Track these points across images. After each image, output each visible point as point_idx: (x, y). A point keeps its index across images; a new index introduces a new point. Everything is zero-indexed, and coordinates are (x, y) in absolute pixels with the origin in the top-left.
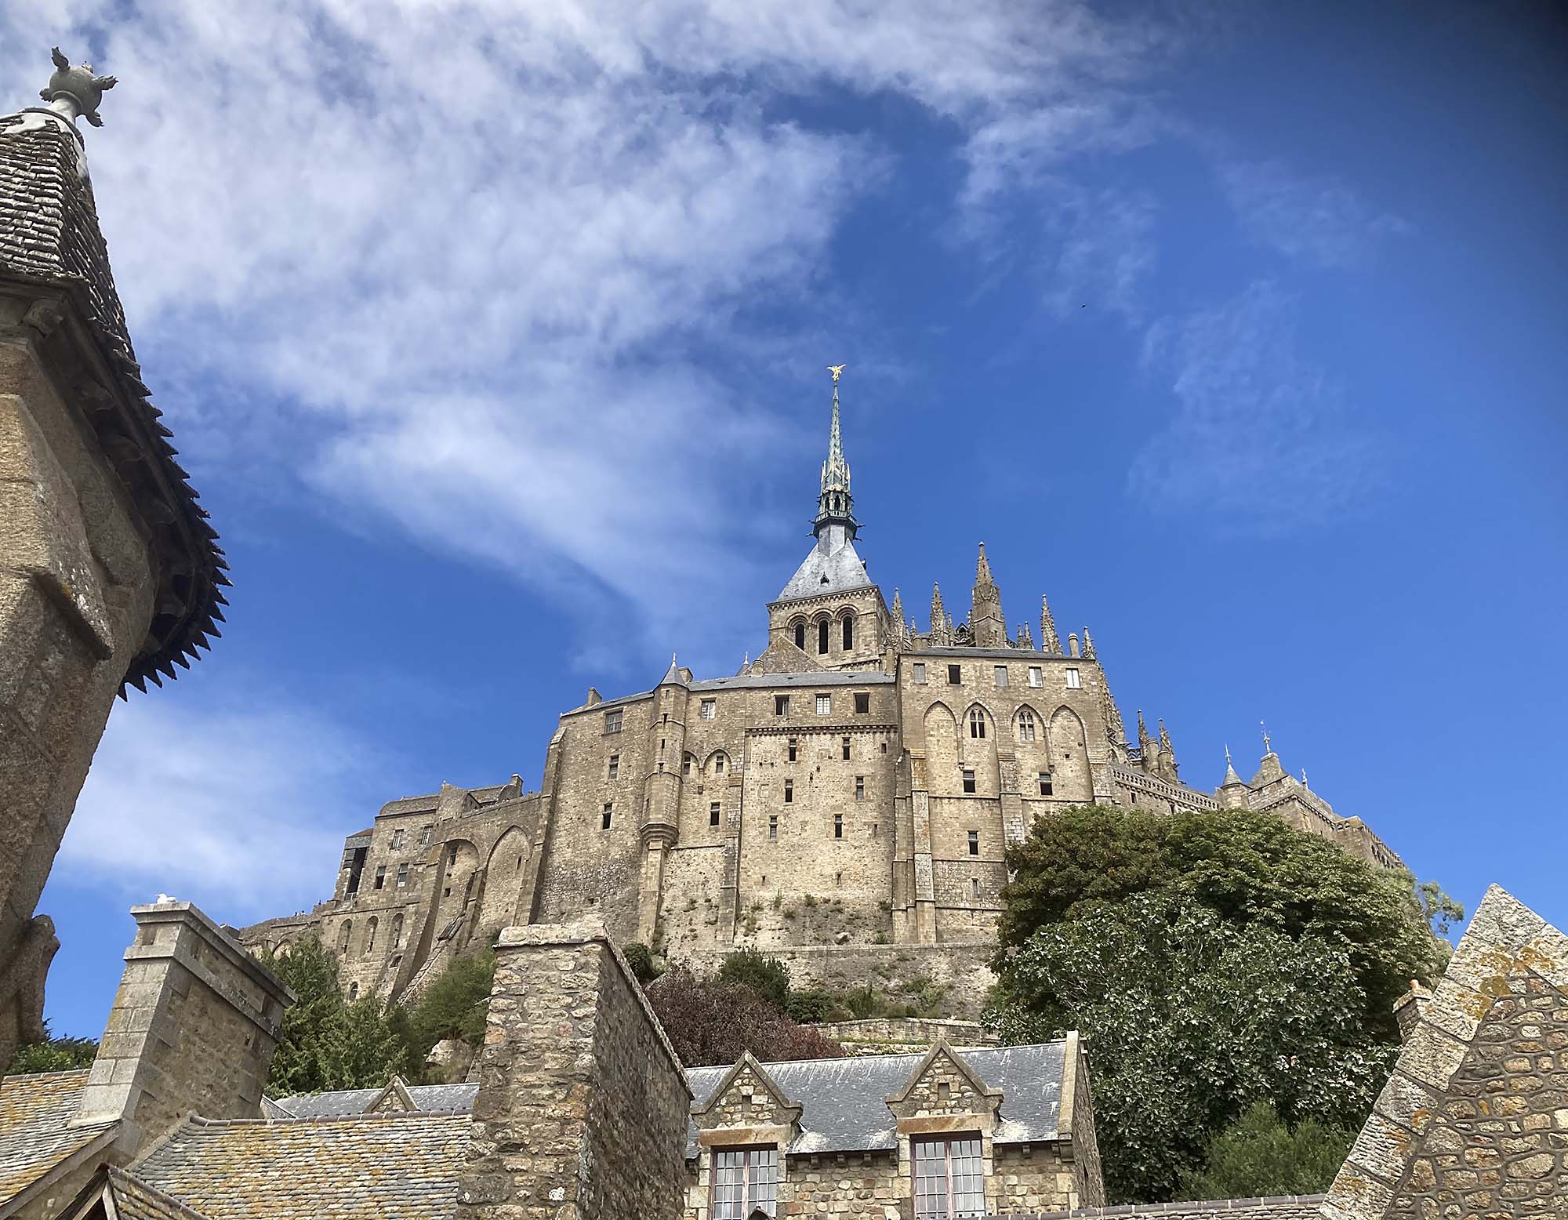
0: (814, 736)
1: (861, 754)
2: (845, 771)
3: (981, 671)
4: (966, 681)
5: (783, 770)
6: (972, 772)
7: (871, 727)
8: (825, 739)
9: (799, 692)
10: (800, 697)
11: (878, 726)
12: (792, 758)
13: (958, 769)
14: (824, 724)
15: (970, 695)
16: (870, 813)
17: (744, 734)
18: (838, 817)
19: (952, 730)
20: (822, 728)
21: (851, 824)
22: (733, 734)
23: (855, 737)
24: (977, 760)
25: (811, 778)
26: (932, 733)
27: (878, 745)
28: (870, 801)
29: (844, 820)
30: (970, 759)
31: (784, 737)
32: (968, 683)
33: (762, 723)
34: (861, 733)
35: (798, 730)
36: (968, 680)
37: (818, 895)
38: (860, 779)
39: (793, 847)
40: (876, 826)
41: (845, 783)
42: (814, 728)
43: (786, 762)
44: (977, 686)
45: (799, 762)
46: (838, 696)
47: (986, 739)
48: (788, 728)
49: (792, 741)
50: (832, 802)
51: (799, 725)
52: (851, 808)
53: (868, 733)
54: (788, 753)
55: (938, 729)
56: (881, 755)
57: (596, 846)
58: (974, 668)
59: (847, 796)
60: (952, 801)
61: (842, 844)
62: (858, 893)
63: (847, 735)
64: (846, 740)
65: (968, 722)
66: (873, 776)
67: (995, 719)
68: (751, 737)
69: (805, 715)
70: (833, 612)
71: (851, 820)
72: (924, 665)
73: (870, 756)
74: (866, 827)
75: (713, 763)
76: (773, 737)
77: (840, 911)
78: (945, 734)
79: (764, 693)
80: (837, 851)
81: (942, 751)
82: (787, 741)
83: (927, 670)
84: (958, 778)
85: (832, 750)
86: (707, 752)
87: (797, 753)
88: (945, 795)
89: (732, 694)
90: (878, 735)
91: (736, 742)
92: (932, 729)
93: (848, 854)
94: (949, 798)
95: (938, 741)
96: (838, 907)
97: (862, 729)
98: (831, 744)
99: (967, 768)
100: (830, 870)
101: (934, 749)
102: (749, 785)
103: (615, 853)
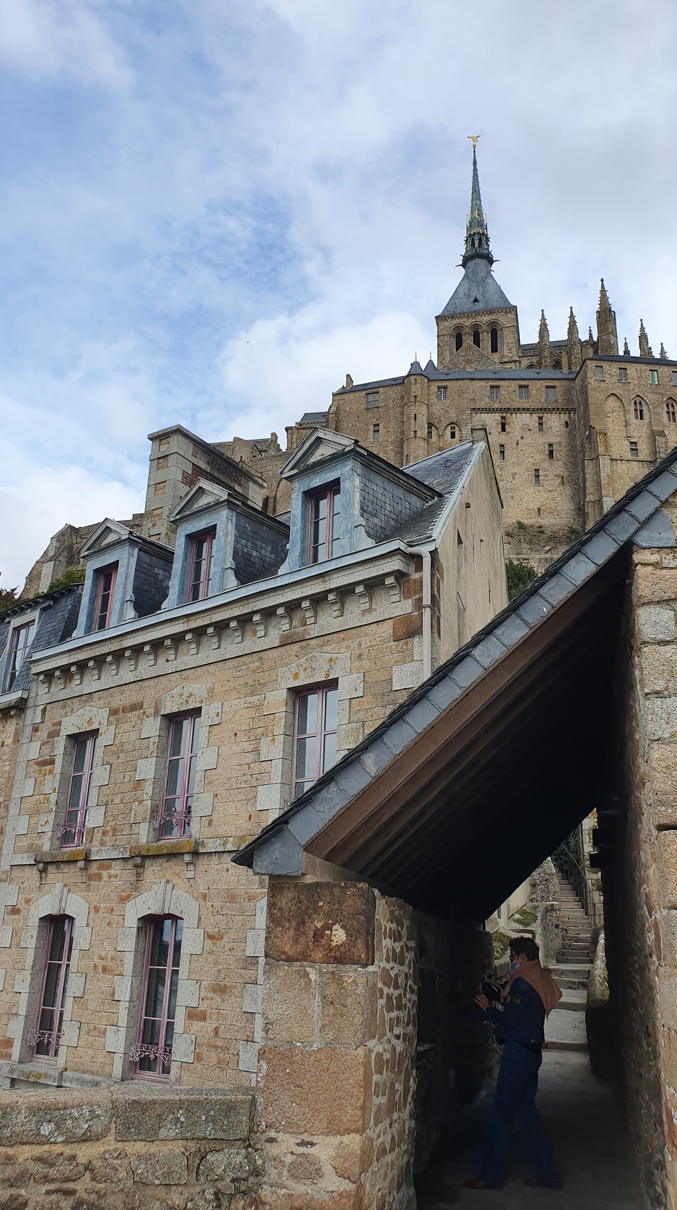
0: (518, 414)
1: (551, 428)
2: (540, 441)
3: (641, 372)
4: (631, 379)
5: (498, 437)
6: (636, 443)
7: (558, 409)
8: (526, 417)
9: (507, 383)
10: (508, 386)
11: (563, 409)
12: (503, 429)
13: (627, 441)
14: (525, 406)
15: (633, 390)
16: (558, 467)
17: (469, 412)
18: (537, 470)
19: (622, 413)
20: (524, 409)
21: (546, 475)
22: (462, 412)
23: (547, 416)
24: (639, 435)
25: (517, 444)
26: (609, 415)
27: (563, 422)
28: (559, 460)
29: (541, 472)
30: (634, 434)
31: (497, 414)
32: (632, 381)
33: (482, 405)
34: (551, 413)
35: (507, 410)
36: (633, 379)
37: (526, 522)
38: (551, 445)
39: (507, 490)
40: (563, 477)
41: (541, 448)
42: (519, 409)
43: (499, 432)
44: (638, 383)
45: (508, 433)
46: (534, 387)
47: (645, 421)
48: (501, 409)
49: (503, 418)
50: (532, 460)
51: (508, 406)
52: (546, 464)
53: (556, 413)
54: (500, 426)
55: (613, 413)
56: (565, 429)
58: (636, 370)
59: (542, 456)
60: (623, 462)
61: (541, 489)
62: (553, 521)
63: (541, 415)
64: (540, 418)
65: (632, 408)
66: (560, 444)
67: (651, 407)
68: (474, 414)
69: (512, 400)
70: (485, 325)
71: (546, 473)
72: (602, 367)
73: (558, 430)
74: (556, 478)
75: (448, 432)
76: (489, 415)
77: (542, 532)
78: (617, 416)
79: (482, 383)
80: (537, 494)
81: (616, 428)
82: (500, 418)
83: (605, 371)
84: (627, 446)
85: (531, 425)
86: (444, 423)
87: (507, 427)
88: (619, 458)
89: (460, 383)
90: (562, 415)
91: (464, 417)
92: (609, 412)
93: (544, 495)
94: (622, 460)
95: (613, 421)
96: (541, 530)
97: (550, 411)
98: (530, 420)
99: (632, 440)
100: (534, 506)
101: (610, 426)
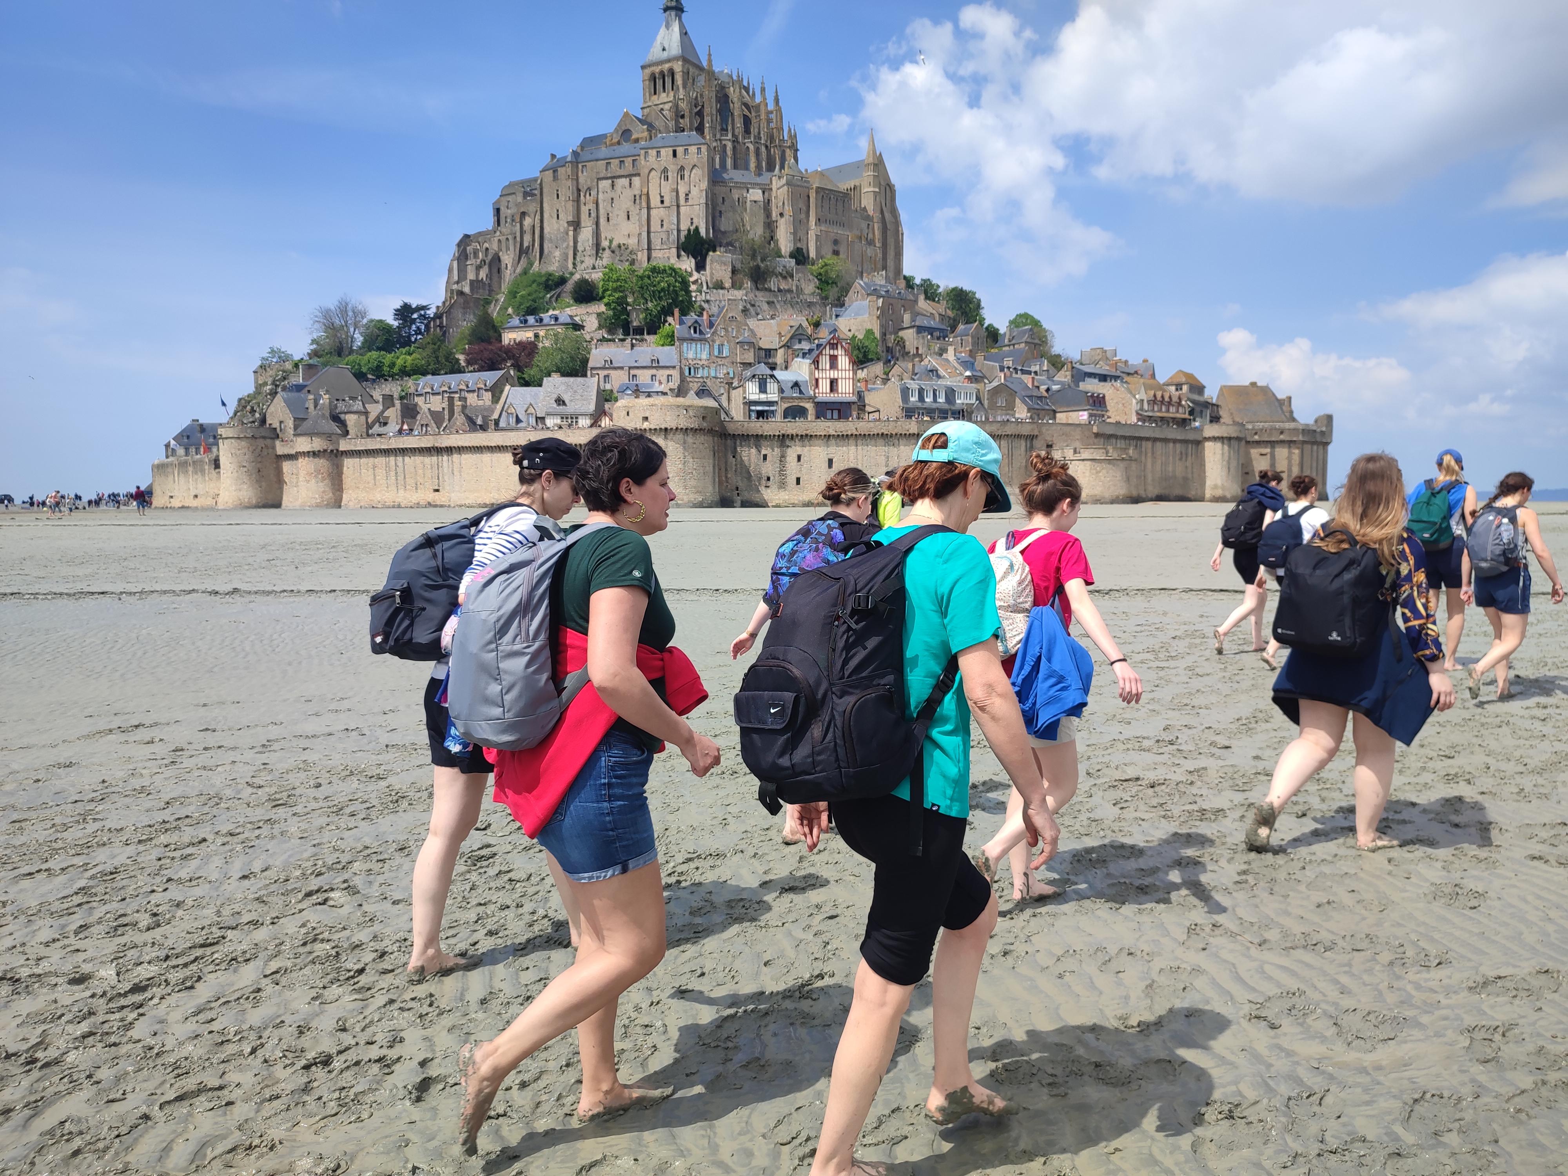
0: (620, 179)
1: (635, 185)
2: (629, 194)
3: (668, 153)
5: (611, 194)
6: (663, 196)
8: (623, 179)
9: (614, 160)
10: (614, 162)
12: (613, 188)
13: (658, 196)
14: (623, 173)
15: (663, 164)
17: (597, 180)
18: (628, 211)
19: (657, 179)
20: (622, 175)
22: (592, 181)
23: (633, 178)
24: (665, 191)
25: (619, 197)
28: (639, 204)
30: (663, 191)
31: (610, 180)
33: (602, 175)
35: (615, 177)
36: (663, 157)
37: (622, 242)
38: (635, 196)
39: (614, 225)
41: (630, 198)
42: (619, 175)
43: (611, 191)
44: (666, 160)
45: (615, 190)
46: (627, 161)
47: (668, 182)
48: (611, 176)
49: (613, 181)
50: (626, 206)
51: (614, 174)
52: (632, 208)
53: (637, 176)
54: (611, 187)
55: (652, 180)
57: (556, 226)
58: (665, 151)
59: (631, 203)
60: (656, 208)
61: (630, 222)
62: (634, 241)
63: (631, 178)
64: (630, 180)
65: (662, 175)
66: (639, 195)
67: (672, 173)
68: (599, 181)
69: (616, 170)
71: (633, 212)
73: (638, 186)
74: (637, 215)
75: (588, 193)
76: (606, 180)
77: (628, 249)
78: (655, 181)
79: (602, 161)
80: (628, 225)
81: (654, 189)
82: (611, 182)
84: (659, 199)
85: (625, 185)
86: (585, 189)
87: (615, 187)
88: (654, 206)
89: (591, 163)
91: (594, 184)
93: (632, 225)
95: (652, 184)
97: (635, 175)
98: (624, 182)
101: (651, 188)
102: (600, 201)
103: (562, 230)
